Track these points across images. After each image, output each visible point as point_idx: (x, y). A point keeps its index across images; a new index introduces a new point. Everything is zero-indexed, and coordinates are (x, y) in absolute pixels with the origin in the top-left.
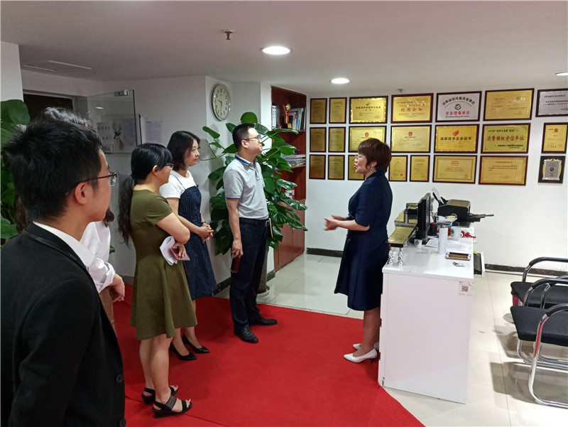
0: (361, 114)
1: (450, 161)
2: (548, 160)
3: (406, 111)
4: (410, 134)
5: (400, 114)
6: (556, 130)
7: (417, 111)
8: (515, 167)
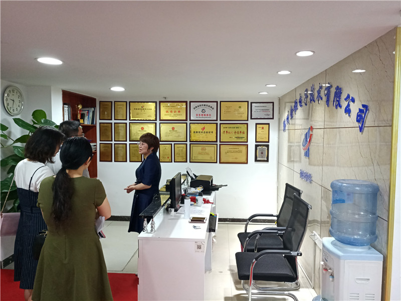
0: (138, 114)
1: (201, 148)
2: (260, 147)
3: (169, 113)
4: (173, 128)
5: (165, 115)
6: (263, 128)
7: (177, 113)
8: (240, 152)
